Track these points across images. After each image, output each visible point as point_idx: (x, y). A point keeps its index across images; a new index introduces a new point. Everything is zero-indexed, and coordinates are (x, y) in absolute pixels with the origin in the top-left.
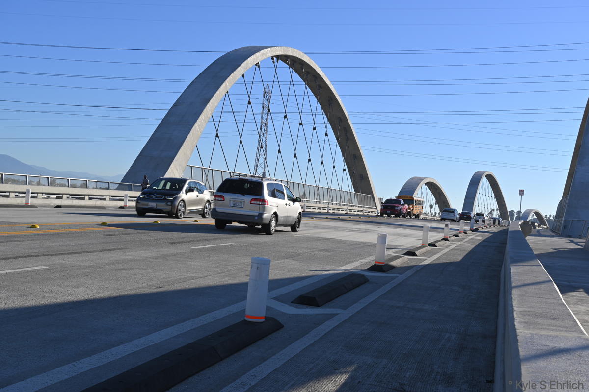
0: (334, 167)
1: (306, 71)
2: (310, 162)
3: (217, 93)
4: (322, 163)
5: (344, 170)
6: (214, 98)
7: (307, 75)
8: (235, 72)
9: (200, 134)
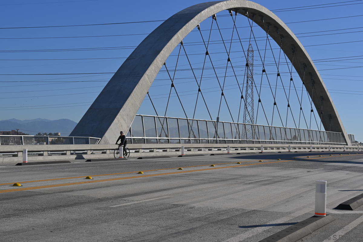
0: (301, 109)
1: (267, 23)
2: (275, 106)
3: (168, 44)
4: (289, 106)
5: (312, 111)
6: (165, 49)
7: (268, 26)
8: (187, 24)
9: (150, 84)
